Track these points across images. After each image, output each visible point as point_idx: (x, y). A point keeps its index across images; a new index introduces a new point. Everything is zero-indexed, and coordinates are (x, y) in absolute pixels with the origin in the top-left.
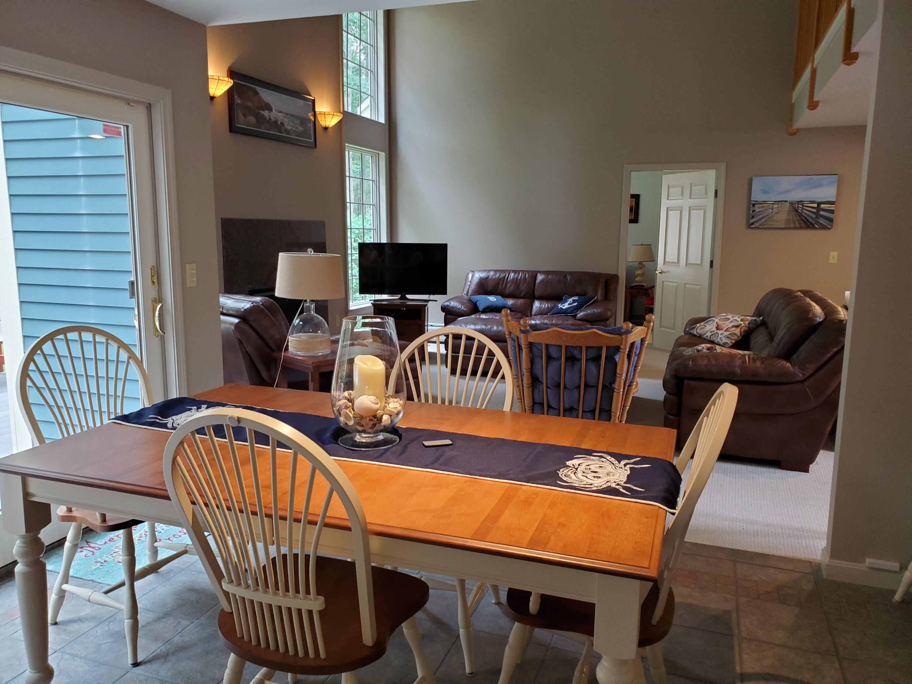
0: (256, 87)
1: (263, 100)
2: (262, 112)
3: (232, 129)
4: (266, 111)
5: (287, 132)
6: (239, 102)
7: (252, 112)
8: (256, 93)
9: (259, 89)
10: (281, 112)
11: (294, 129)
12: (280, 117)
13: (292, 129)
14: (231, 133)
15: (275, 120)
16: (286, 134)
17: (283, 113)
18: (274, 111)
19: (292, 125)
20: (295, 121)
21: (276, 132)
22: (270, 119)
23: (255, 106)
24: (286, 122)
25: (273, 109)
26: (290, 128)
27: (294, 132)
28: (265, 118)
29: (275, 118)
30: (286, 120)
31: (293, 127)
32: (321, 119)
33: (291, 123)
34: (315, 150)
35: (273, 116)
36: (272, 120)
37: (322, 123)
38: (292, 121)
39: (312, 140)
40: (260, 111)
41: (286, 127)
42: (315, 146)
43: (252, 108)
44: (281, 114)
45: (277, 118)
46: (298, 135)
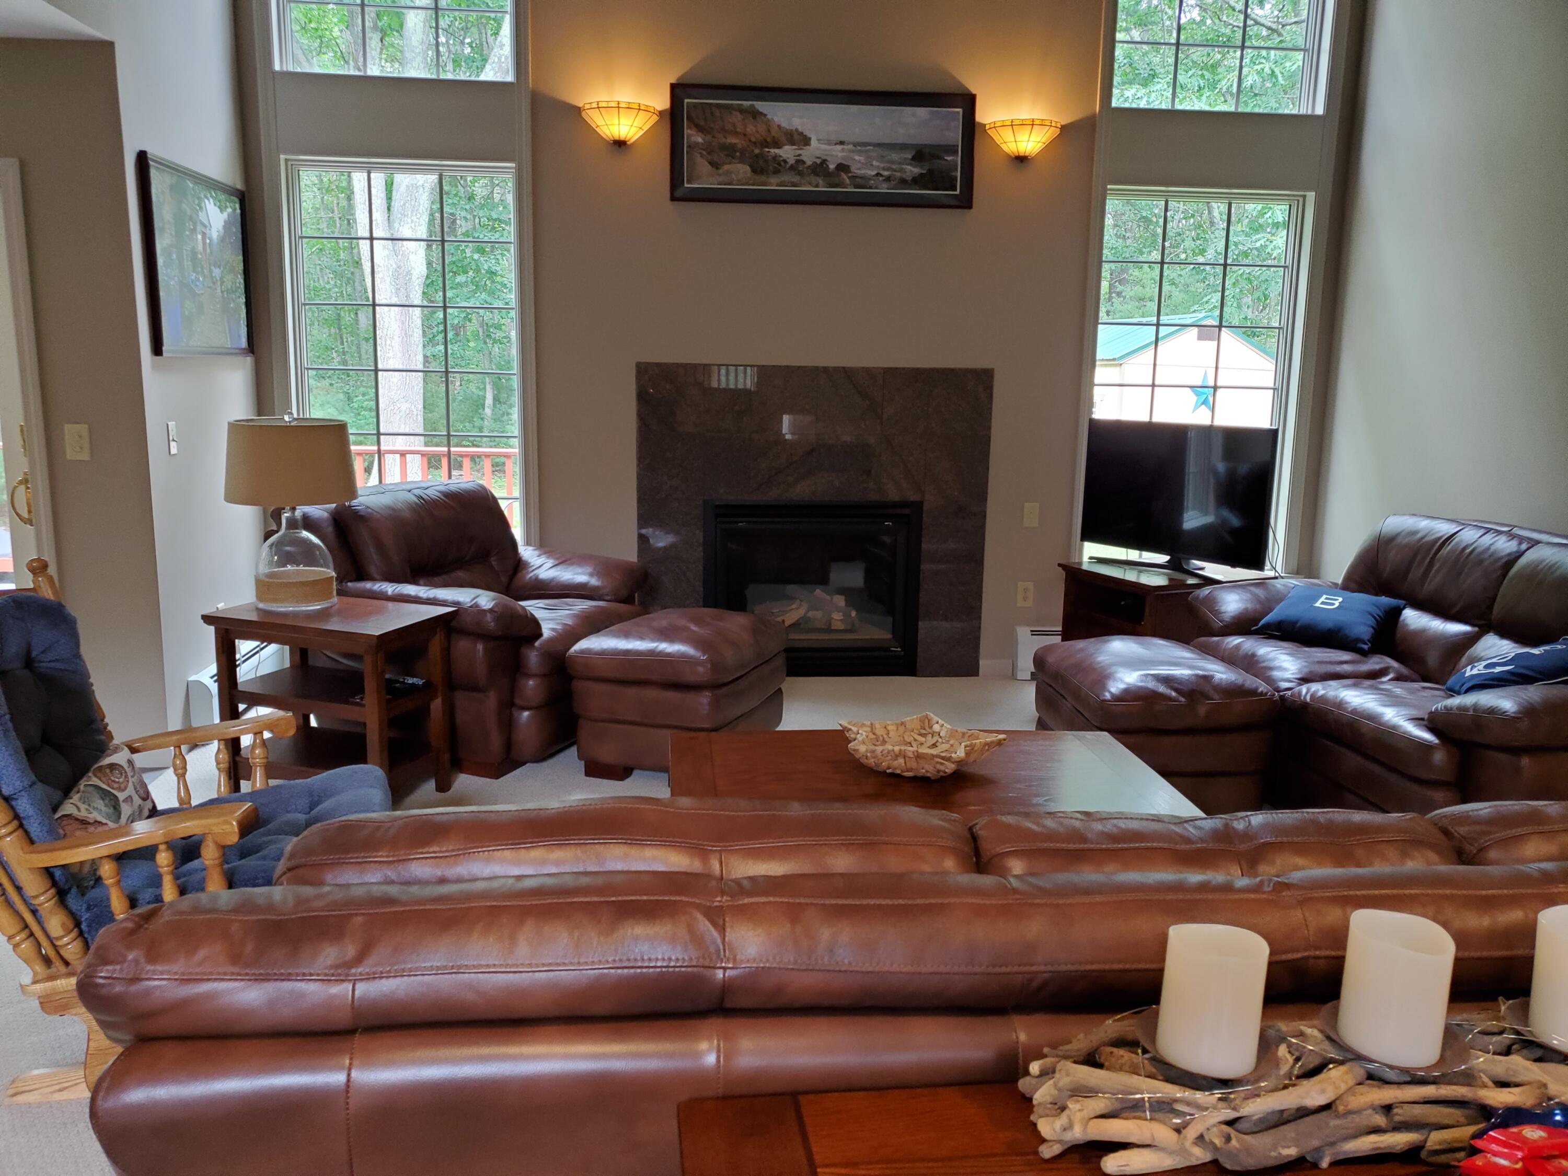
0: (758, 103)
1: (779, 126)
3: (679, 194)
4: (787, 147)
6: (700, 140)
7: (738, 155)
8: (756, 114)
9: (761, 106)
10: (842, 143)
13: (878, 174)
14: (676, 203)
15: (818, 161)
16: (855, 188)
17: (848, 144)
18: (814, 142)
19: (882, 165)
20: (895, 156)
21: (817, 186)
22: (800, 162)
23: (750, 141)
24: (859, 162)
25: (810, 139)
26: (874, 173)
27: (888, 179)
28: (785, 162)
29: (818, 158)
30: (857, 158)
31: (884, 169)
32: (998, 140)
33: (875, 163)
34: (966, 210)
35: (810, 154)
36: (809, 163)
37: (1004, 147)
38: (881, 158)
39: (956, 190)
40: (767, 150)
41: (856, 171)
42: (965, 202)
43: (740, 146)
44: (839, 147)
45: (824, 158)
46: (903, 182)
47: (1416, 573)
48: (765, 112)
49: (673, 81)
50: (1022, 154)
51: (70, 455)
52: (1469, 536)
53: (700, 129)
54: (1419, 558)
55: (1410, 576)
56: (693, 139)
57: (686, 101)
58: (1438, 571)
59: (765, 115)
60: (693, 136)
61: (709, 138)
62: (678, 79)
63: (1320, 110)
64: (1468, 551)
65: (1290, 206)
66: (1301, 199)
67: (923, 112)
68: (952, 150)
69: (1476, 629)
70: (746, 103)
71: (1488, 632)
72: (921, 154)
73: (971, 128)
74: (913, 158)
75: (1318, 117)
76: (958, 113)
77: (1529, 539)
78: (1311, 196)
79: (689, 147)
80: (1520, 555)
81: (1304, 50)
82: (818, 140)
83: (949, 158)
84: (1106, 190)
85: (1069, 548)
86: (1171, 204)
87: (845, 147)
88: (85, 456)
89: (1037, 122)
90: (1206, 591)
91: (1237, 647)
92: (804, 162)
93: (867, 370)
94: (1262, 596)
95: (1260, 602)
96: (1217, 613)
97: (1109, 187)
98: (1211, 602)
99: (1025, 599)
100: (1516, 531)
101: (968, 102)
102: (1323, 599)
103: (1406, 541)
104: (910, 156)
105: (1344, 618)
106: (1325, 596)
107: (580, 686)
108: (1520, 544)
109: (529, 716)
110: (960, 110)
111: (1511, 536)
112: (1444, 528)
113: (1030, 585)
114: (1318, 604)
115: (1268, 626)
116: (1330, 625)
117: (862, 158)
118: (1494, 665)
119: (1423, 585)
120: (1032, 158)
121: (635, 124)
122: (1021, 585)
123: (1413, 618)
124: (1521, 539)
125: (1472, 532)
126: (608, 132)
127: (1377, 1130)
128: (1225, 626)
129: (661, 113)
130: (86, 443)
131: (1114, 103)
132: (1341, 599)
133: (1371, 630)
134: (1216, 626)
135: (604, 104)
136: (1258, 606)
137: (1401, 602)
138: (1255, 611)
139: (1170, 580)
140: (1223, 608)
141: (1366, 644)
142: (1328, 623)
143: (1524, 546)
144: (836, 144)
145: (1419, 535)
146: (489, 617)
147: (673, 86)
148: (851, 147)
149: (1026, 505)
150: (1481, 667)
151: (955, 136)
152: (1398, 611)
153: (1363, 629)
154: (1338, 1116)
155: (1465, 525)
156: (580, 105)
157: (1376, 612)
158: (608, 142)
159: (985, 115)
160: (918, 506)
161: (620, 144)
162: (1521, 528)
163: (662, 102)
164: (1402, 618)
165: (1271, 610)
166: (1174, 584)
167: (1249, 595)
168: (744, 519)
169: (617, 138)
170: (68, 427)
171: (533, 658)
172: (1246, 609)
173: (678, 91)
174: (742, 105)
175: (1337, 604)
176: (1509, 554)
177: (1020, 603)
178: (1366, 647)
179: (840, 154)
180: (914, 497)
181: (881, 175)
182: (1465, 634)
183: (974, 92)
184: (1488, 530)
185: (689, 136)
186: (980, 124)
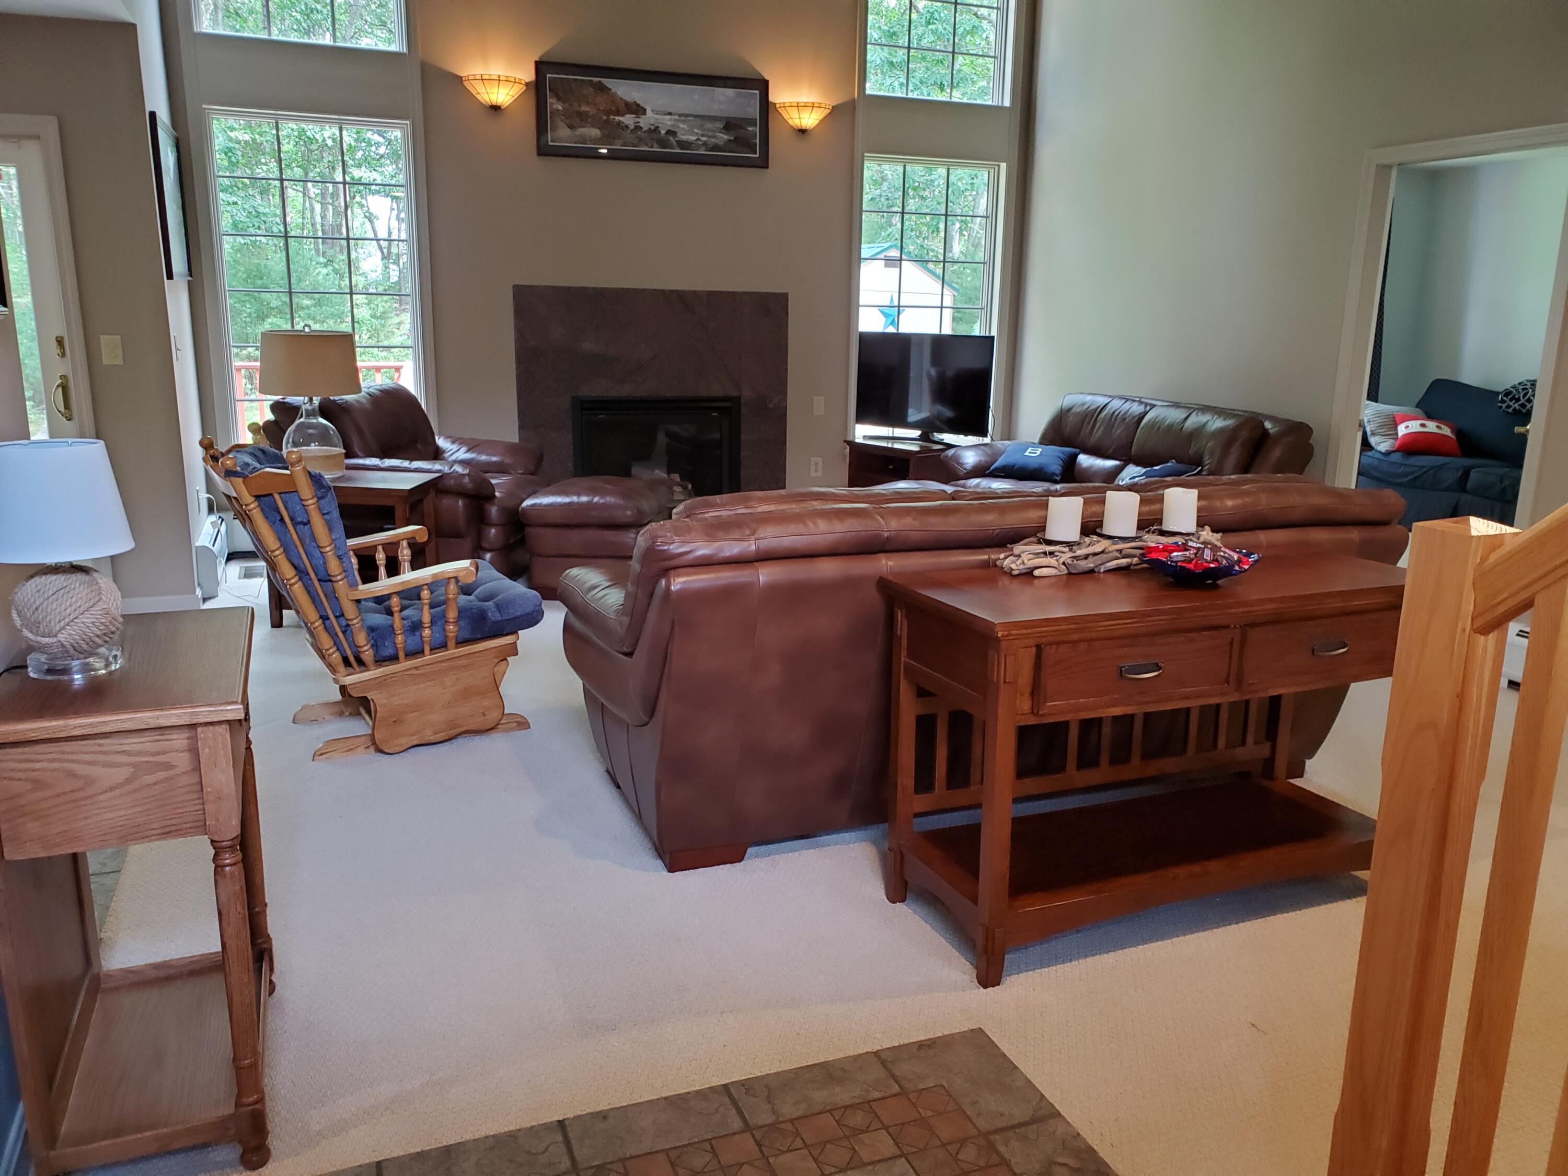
0: (604, 80)
1: (621, 99)
2: (621, 118)
3: (544, 151)
4: (628, 116)
5: (683, 144)
6: (560, 108)
7: (590, 120)
8: (603, 89)
9: (607, 82)
10: (670, 114)
11: (704, 139)
12: (667, 122)
13: (698, 139)
14: (543, 158)
15: (653, 128)
16: (681, 149)
17: (675, 115)
18: (649, 112)
19: (701, 132)
20: (709, 125)
21: (652, 147)
22: (638, 128)
23: (599, 109)
24: (683, 128)
25: (645, 110)
26: (694, 138)
27: (705, 144)
28: (627, 127)
29: (653, 125)
30: (681, 126)
31: (703, 135)
32: (786, 116)
33: (696, 130)
34: (764, 170)
35: (645, 122)
36: (645, 129)
37: (790, 122)
38: (701, 127)
39: (755, 153)
40: (612, 117)
41: (683, 137)
42: (763, 163)
43: (591, 113)
44: (668, 117)
45: (656, 125)
46: (716, 148)
47: (1086, 430)
48: (610, 87)
49: (537, 59)
50: (804, 128)
51: (106, 361)
52: (1116, 404)
53: (559, 99)
54: (1087, 420)
55: (1082, 432)
56: (555, 106)
57: (548, 75)
58: (1099, 427)
59: (610, 90)
60: (554, 104)
61: (567, 105)
62: (542, 56)
63: (1007, 103)
64: (1116, 413)
65: (989, 172)
66: (996, 168)
67: (730, 92)
68: (752, 122)
69: (1122, 463)
70: (596, 79)
71: (1128, 464)
72: (730, 125)
73: (766, 105)
74: (724, 128)
75: (1006, 108)
76: (756, 94)
77: (1150, 405)
78: (1003, 166)
79: (551, 113)
80: (1145, 413)
81: (995, 57)
82: (652, 111)
83: (750, 129)
84: (863, 156)
85: (846, 429)
86: (908, 168)
87: (673, 117)
88: (119, 362)
89: (816, 105)
90: (951, 452)
91: (978, 486)
92: (641, 128)
93: (695, 292)
94: (989, 452)
95: (988, 455)
96: (961, 464)
97: (866, 154)
98: (956, 459)
99: (816, 471)
100: (1142, 400)
101: (763, 86)
102: (1029, 450)
103: (1078, 410)
104: (722, 127)
105: (1043, 461)
106: (1030, 449)
107: (531, 531)
108: (1146, 407)
109: (491, 557)
110: (757, 92)
111: (1141, 402)
112: (1102, 400)
113: (820, 460)
114: (1027, 454)
115: (996, 469)
116: (1036, 466)
117: (685, 127)
118: (1134, 478)
119: (1090, 439)
120: (811, 131)
121: (510, 93)
122: (814, 460)
123: (1084, 460)
124: (1146, 405)
125: (1118, 401)
126: (487, 99)
127: (1117, 558)
128: (968, 473)
129: (527, 84)
130: (119, 352)
131: (868, 92)
132: (1040, 450)
133: (1061, 468)
134: (961, 474)
135: (487, 77)
136: (988, 459)
137: (1077, 450)
138: (987, 462)
139: (921, 447)
140: (966, 461)
141: (1057, 476)
142: (1034, 464)
143: (1148, 408)
144: (665, 114)
145: (1086, 407)
146: (467, 480)
147: (537, 63)
148: (677, 117)
149: (815, 398)
150: (1127, 479)
151: (754, 111)
152: (1074, 457)
153: (1056, 468)
154: (1106, 553)
155: (1113, 397)
156: (462, 75)
157: (1062, 456)
158: (485, 106)
159: (777, 96)
160: (737, 400)
161: (495, 108)
162: (1146, 398)
163: (529, 75)
164: (1078, 460)
165: (996, 461)
166: (923, 450)
167: (981, 452)
168: (605, 412)
169: (494, 104)
170: (103, 338)
171: (494, 511)
172: (980, 461)
173: (540, 66)
174: (592, 81)
175: (1038, 453)
176: (1140, 414)
177: (813, 474)
178: (1058, 478)
179: (669, 123)
180: (733, 393)
181: (701, 140)
182: (1117, 466)
183: (767, 78)
184: (1127, 400)
185: (552, 104)
186: (772, 103)
